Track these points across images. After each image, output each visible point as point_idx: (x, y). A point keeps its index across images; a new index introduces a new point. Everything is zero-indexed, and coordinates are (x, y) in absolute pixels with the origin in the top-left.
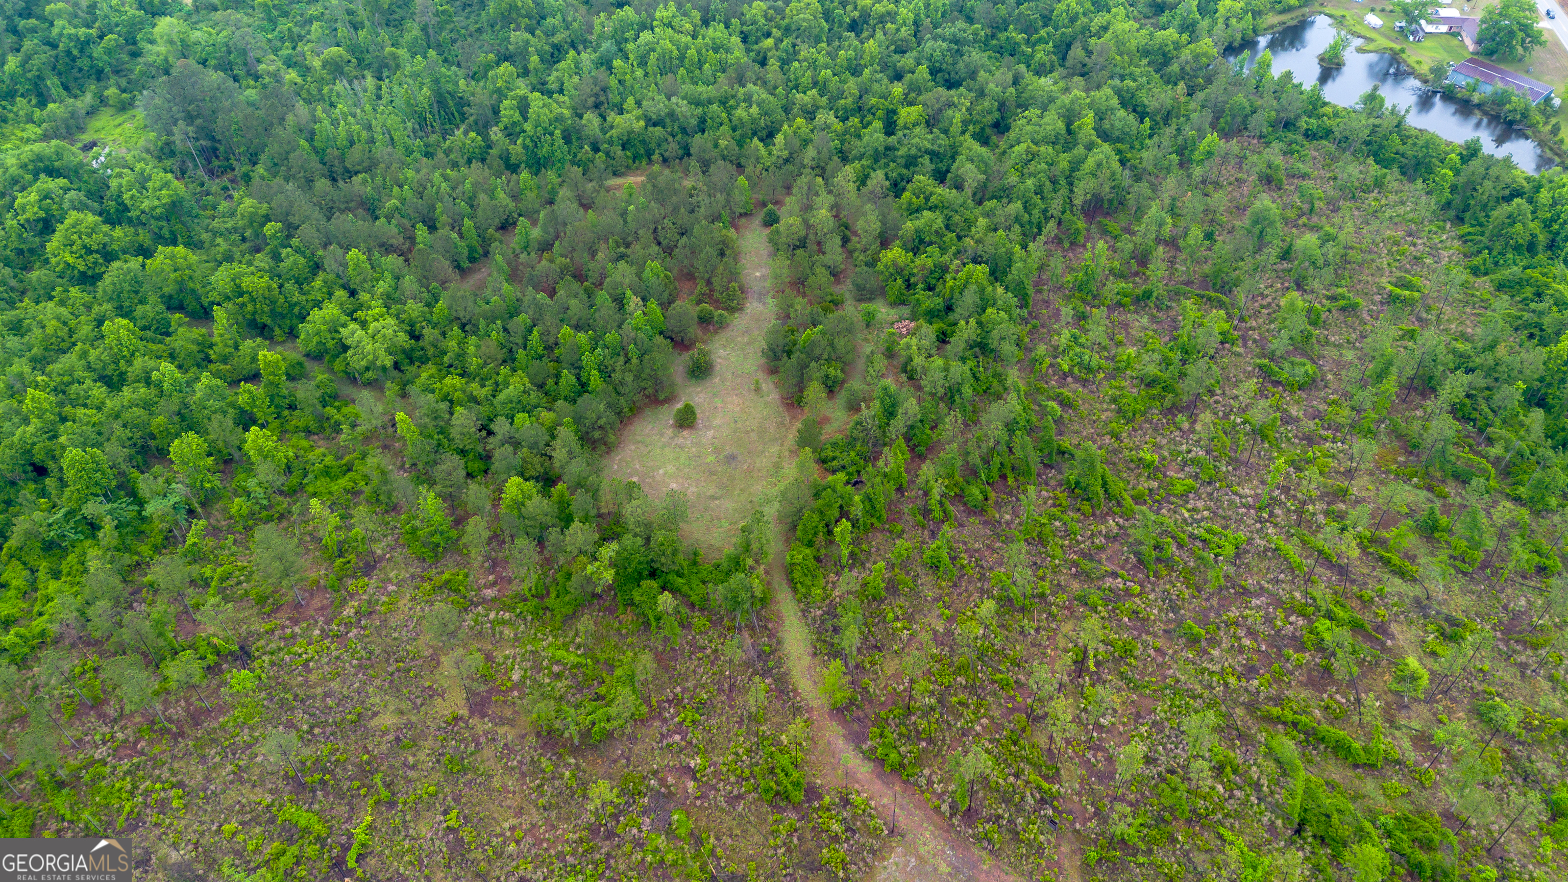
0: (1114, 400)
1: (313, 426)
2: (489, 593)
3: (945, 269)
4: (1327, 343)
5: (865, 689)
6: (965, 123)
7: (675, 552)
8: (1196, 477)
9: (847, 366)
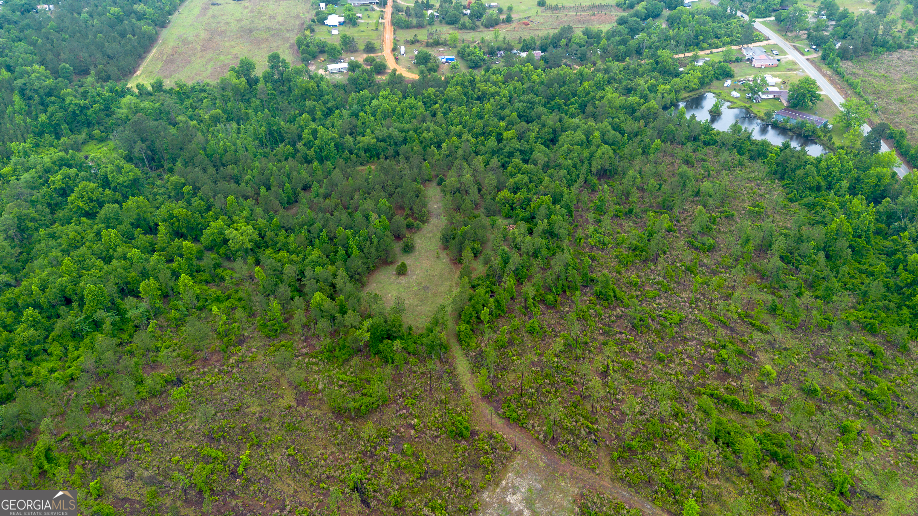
0: (617, 257)
1: (209, 279)
2: (305, 351)
3: (530, 200)
4: (720, 231)
5: (499, 387)
6: (537, 138)
7: (400, 325)
8: (659, 290)
9: (483, 244)
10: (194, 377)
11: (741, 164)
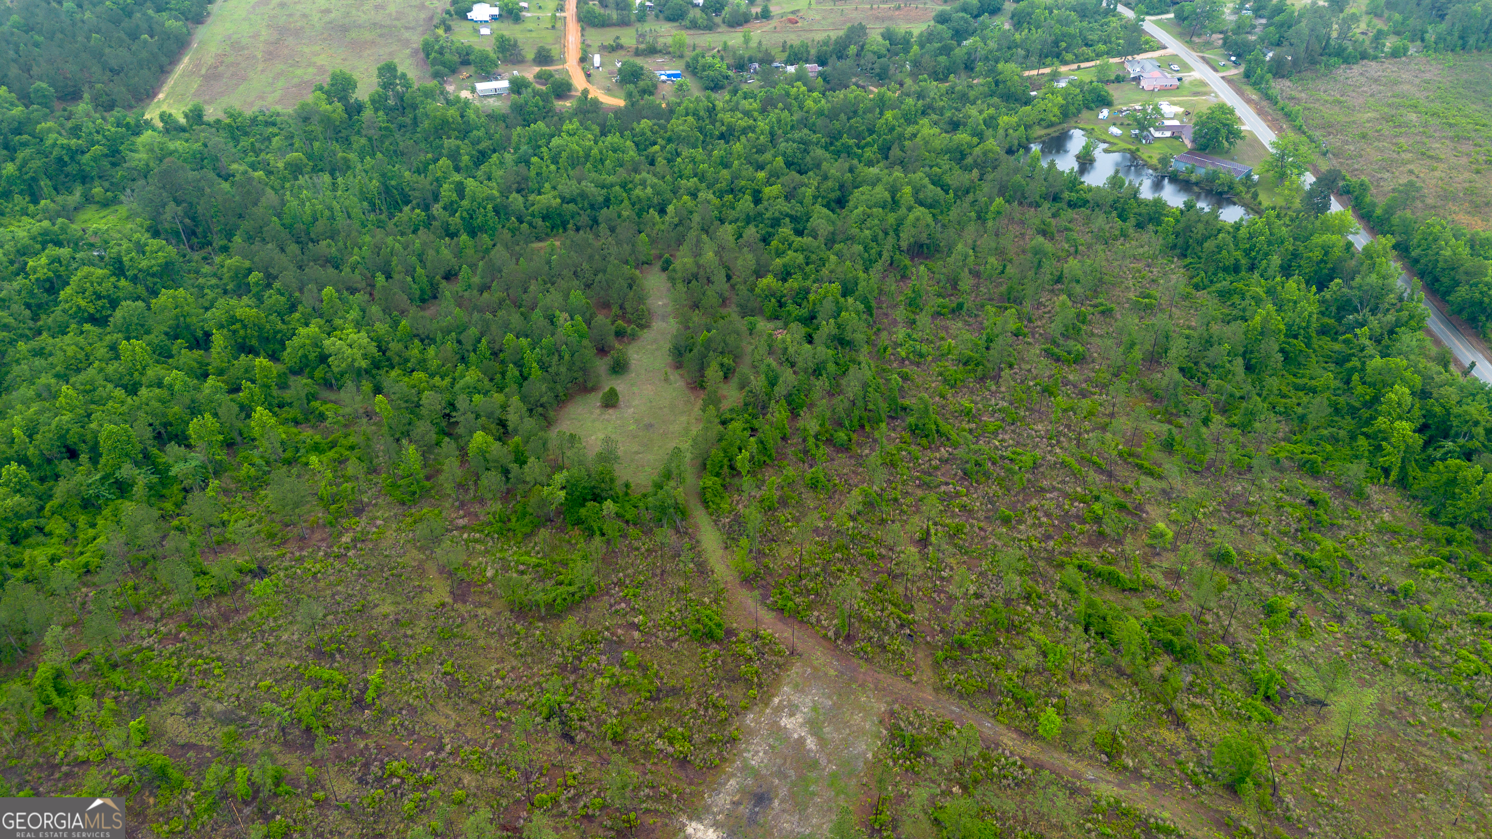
0: (941, 374)
1: (300, 417)
2: (461, 522)
3: (808, 291)
4: (1092, 334)
5: (767, 567)
6: (815, 198)
7: (612, 480)
8: (1003, 420)
9: (737, 358)
10: (286, 564)
11: (1124, 235)
